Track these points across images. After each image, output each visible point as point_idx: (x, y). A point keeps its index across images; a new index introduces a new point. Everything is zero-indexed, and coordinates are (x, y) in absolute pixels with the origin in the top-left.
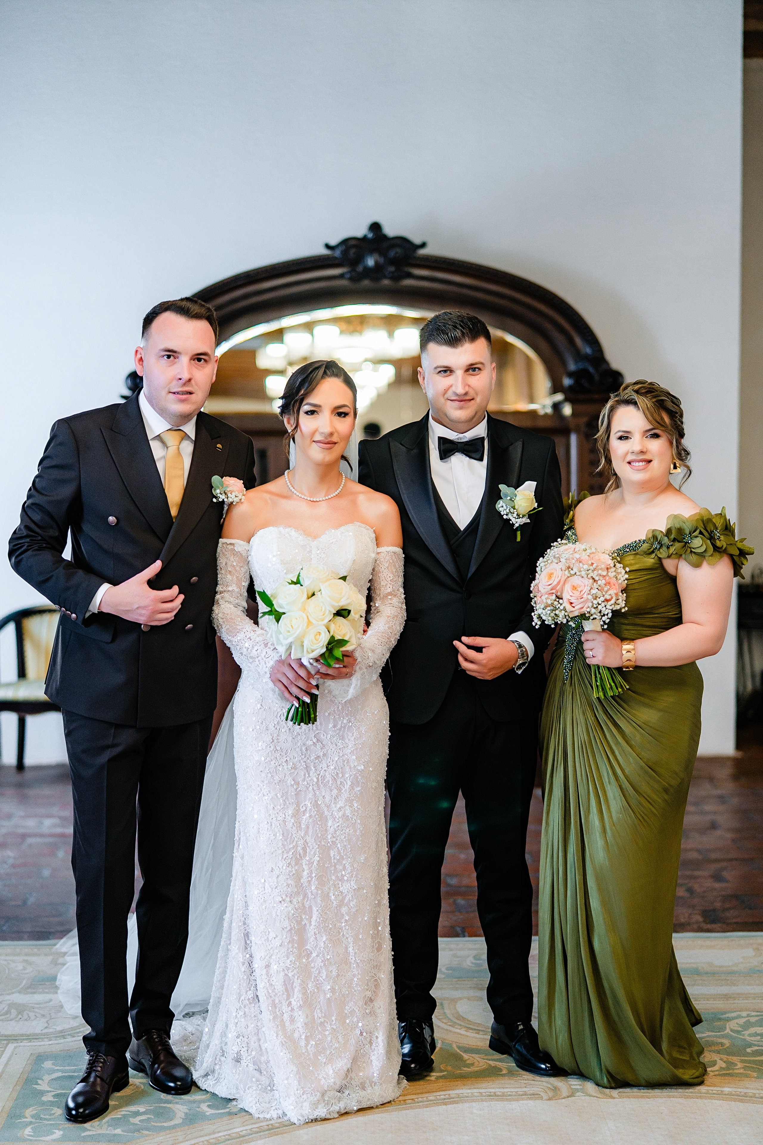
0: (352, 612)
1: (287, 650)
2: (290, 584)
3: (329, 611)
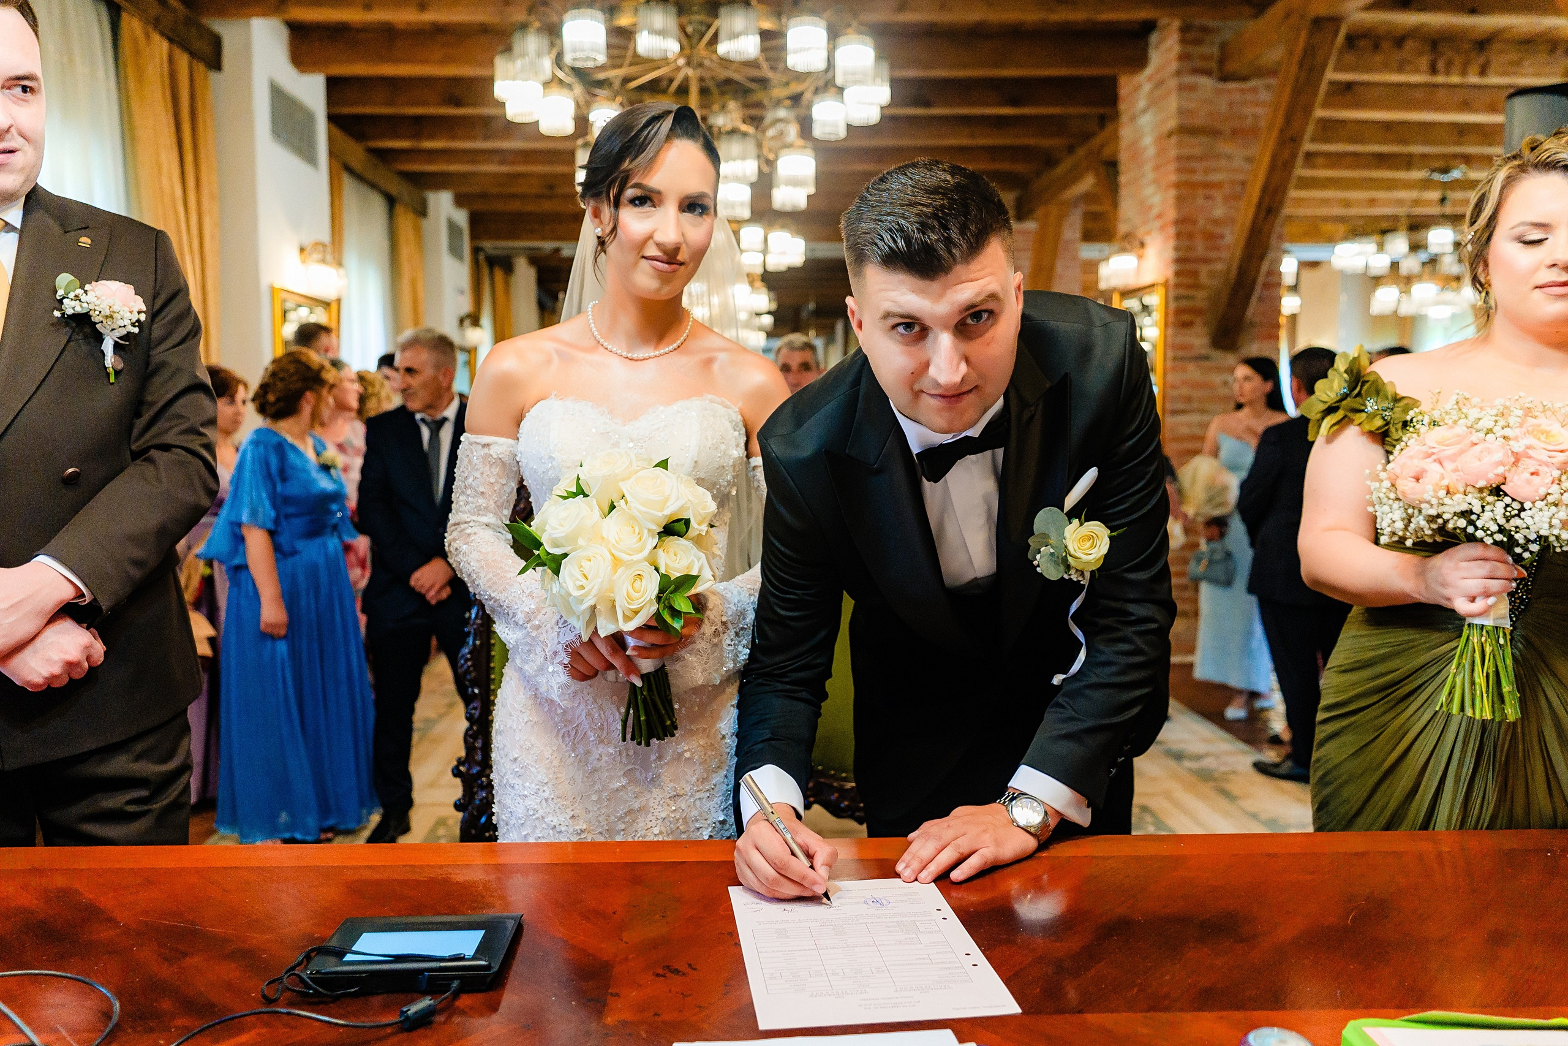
0: (693, 523)
1: (589, 623)
2: (565, 498)
3: (649, 530)
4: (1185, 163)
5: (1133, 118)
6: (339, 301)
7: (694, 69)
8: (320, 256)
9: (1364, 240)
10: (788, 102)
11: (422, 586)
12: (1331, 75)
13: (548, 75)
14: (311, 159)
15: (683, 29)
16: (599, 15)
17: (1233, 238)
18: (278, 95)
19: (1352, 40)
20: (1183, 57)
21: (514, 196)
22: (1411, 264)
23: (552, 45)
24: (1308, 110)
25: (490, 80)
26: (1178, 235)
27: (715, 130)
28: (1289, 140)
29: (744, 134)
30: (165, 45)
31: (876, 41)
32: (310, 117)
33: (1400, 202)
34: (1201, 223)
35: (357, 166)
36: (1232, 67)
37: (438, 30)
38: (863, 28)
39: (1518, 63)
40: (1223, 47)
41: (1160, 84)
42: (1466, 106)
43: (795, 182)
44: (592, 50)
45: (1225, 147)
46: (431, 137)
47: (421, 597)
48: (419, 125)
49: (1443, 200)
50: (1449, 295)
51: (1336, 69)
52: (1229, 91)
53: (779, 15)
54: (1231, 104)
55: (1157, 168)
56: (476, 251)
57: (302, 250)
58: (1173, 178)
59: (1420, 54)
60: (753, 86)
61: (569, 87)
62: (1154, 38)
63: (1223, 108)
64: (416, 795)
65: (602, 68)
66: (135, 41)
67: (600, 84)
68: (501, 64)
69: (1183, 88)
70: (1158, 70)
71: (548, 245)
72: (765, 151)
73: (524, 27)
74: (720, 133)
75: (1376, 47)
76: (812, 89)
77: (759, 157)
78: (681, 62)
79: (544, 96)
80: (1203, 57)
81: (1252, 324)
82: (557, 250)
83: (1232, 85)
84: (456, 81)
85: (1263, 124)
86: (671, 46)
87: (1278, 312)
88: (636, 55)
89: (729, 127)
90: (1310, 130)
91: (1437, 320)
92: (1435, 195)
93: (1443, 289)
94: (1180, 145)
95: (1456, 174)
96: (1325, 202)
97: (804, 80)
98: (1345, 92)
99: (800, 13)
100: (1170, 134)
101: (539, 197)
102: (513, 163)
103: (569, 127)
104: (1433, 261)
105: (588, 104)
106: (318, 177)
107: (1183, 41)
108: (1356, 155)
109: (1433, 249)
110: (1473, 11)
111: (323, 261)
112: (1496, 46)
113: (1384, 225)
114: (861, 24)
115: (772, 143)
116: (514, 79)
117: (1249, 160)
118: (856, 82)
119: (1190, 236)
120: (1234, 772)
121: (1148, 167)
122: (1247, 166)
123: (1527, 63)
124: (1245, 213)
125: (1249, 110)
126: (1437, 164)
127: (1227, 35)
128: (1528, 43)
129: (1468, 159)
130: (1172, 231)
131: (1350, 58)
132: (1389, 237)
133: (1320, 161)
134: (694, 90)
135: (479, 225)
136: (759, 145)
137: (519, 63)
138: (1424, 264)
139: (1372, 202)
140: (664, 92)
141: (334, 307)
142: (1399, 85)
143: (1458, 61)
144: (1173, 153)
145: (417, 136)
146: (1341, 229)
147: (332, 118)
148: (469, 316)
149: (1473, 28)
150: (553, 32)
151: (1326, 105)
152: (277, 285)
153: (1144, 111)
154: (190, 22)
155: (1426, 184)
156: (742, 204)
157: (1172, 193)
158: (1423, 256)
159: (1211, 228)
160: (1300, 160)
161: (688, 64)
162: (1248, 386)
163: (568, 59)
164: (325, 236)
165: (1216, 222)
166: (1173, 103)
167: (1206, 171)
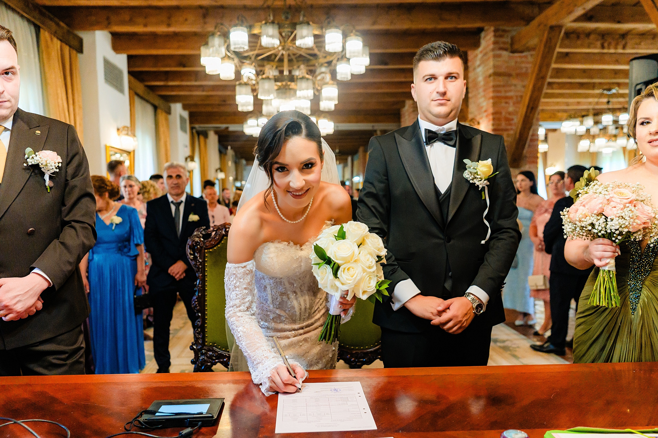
4: (496, 88)
5: (474, 69)
6: (134, 151)
7: (286, 51)
8: (126, 132)
9: (575, 120)
10: (326, 65)
11: (173, 273)
12: (558, 50)
13: (224, 54)
14: (121, 90)
15: (281, 34)
16: (245, 29)
17: (517, 120)
18: (107, 63)
19: (568, 34)
20: (495, 43)
21: (208, 105)
22: (595, 130)
23: (225, 42)
24: (548, 65)
25: (199, 56)
26: (494, 119)
27: (295, 77)
28: (540, 78)
29: (308, 79)
30: (59, 42)
31: (363, 39)
32: (121, 72)
33: (590, 103)
34: (504, 114)
35: (140, 92)
36: (516, 47)
37: (176, 35)
38: (358, 33)
39: (640, 44)
40: (512, 38)
41: (485, 54)
42: (617, 62)
43: (330, 99)
44: (242, 44)
45: (514, 81)
46: (173, 80)
47: (173, 278)
48: (167, 75)
49: (608, 102)
50: (611, 143)
51: (561, 47)
52: (516, 57)
53: (322, 28)
54: (516, 62)
55: (484, 91)
56: (192, 128)
57: (118, 129)
58: (491, 95)
59: (597, 40)
60: (311, 58)
61: (233, 59)
62: (483, 34)
63: (513, 64)
64: (171, 360)
65: (247, 51)
66: (46, 41)
67: (246, 58)
68: (203, 51)
69: (495, 56)
70: (485, 48)
71: (223, 126)
72: (317, 86)
73: (213, 34)
74: (297, 78)
75: (578, 37)
76: (336, 59)
77: (314, 88)
78: (280, 48)
79: (222, 63)
80: (504, 43)
81: (526, 157)
82: (227, 128)
83: (516, 55)
84: (184, 56)
85: (530, 71)
86: (276, 42)
87: (537, 151)
88: (261, 46)
89: (301, 76)
90: (549, 74)
91: (606, 154)
92: (605, 100)
93: (608, 141)
94: (494, 80)
95: (614, 91)
96: (558, 103)
97: (333, 55)
98: (565, 57)
99: (331, 27)
100: (490, 76)
101: (219, 105)
102: (208, 91)
103: (232, 76)
104: (605, 129)
105: (240, 66)
106: (125, 98)
107: (495, 36)
108: (571, 83)
109: (604, 123)
110: (619, 22)
111: (127, 134)
112: (629, 37)
113: (584, 113)
114: (357, 31)
115: (319, 82)
116: (209, 56)
117: (524, 86)
118: (354, 56)
119: (499, 119)
120: (518, 347)
121: (481, 90)
122: (523, 89)
123: (642, 44)
124: (522, 109)
125: (523, 65)
126: (605, 87)
127: (514, 33)
128: (643, 35)
129: (619, 85)
130: (491, 117)
131: (566, 42)
132: (585, 118)
133: (555, 86)
134: (286, 60)
135: (194, 117)
136: (314, 84)
137: (211, 49)
138: (600, 129)
139: (579, 103)
140: (273, 61)
141: (132, 154)
142: (589, 53)
143: (613, 43)
144: (491, 84)
145: (166, 80)
146: (565, 115)
147: (130, 73)
148: (189, 157)
149: (619, 29)
150: (226, 36)
151: (556, 62)
152: (108, 145)
153: (479, 66)
154: (69, 32)
155: (601, 95)
156: (307, 108)
157: (491, 101)
158: (600, 126)
159: (508, 116)
160: (545, 86)
161: (283, 49)
162: (523, 183)
163: (232, 48)
164: (128, 124)
165: (510, 113)
166: (491, 63)
167: (506, 91)
